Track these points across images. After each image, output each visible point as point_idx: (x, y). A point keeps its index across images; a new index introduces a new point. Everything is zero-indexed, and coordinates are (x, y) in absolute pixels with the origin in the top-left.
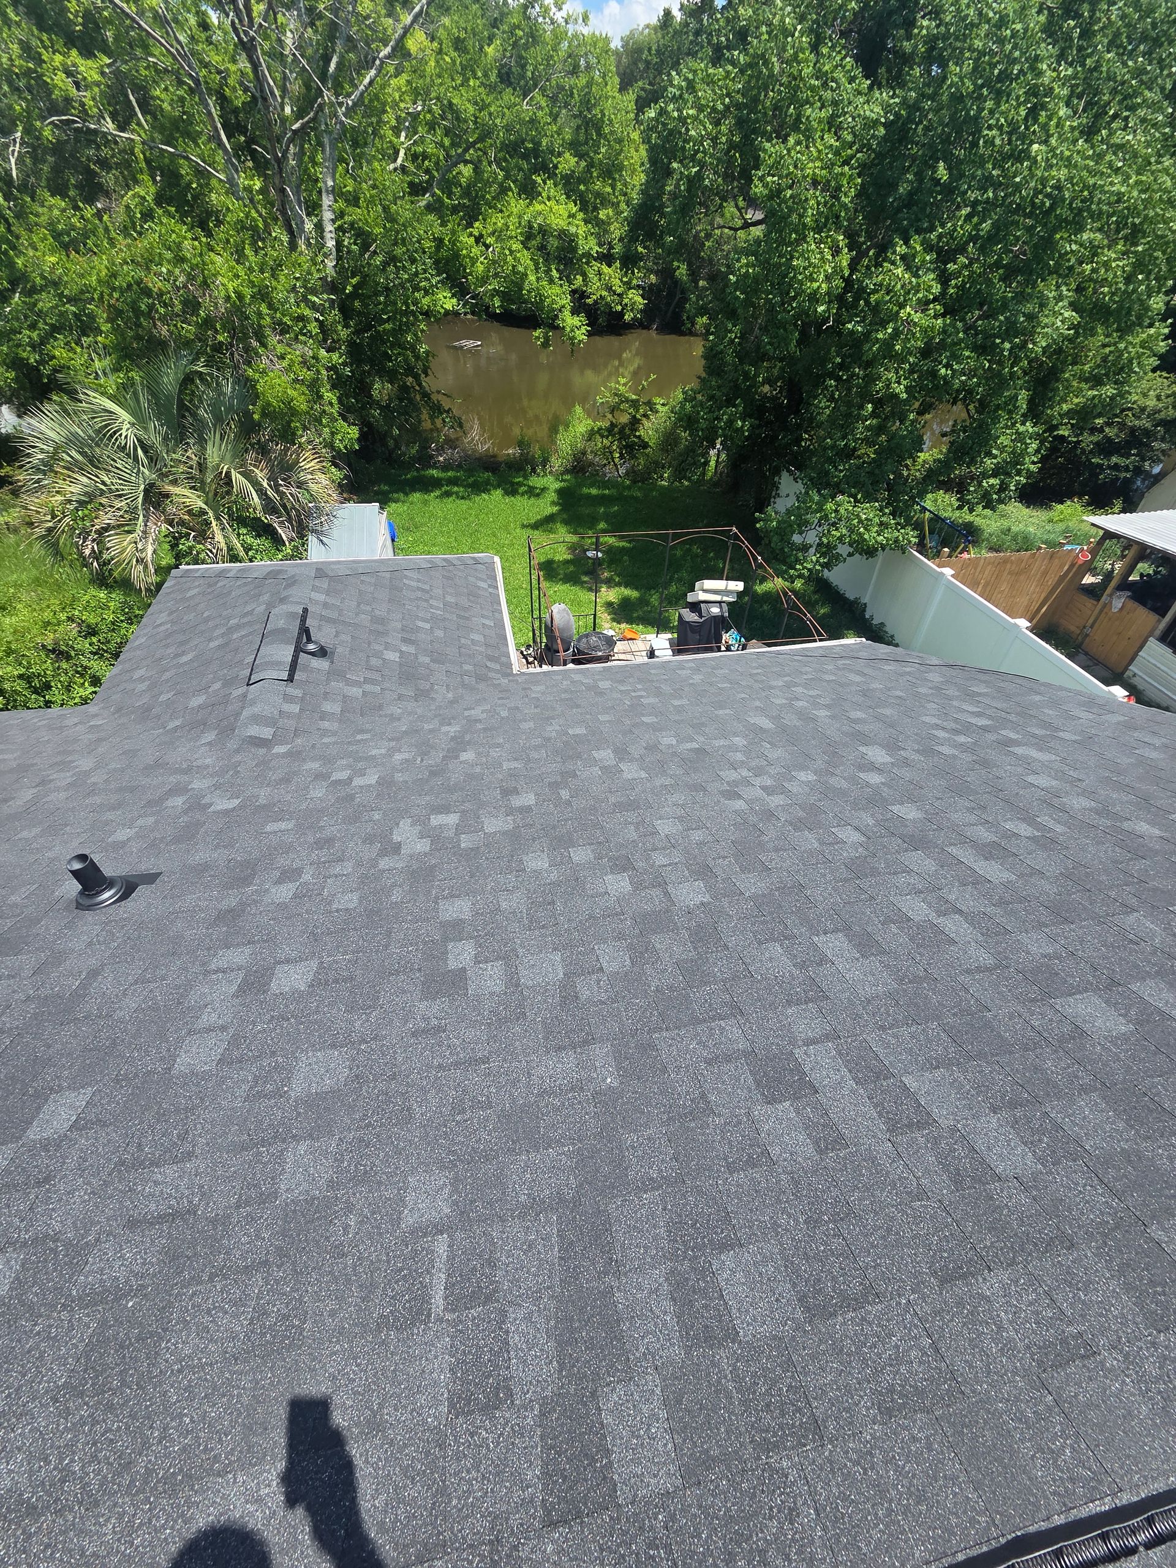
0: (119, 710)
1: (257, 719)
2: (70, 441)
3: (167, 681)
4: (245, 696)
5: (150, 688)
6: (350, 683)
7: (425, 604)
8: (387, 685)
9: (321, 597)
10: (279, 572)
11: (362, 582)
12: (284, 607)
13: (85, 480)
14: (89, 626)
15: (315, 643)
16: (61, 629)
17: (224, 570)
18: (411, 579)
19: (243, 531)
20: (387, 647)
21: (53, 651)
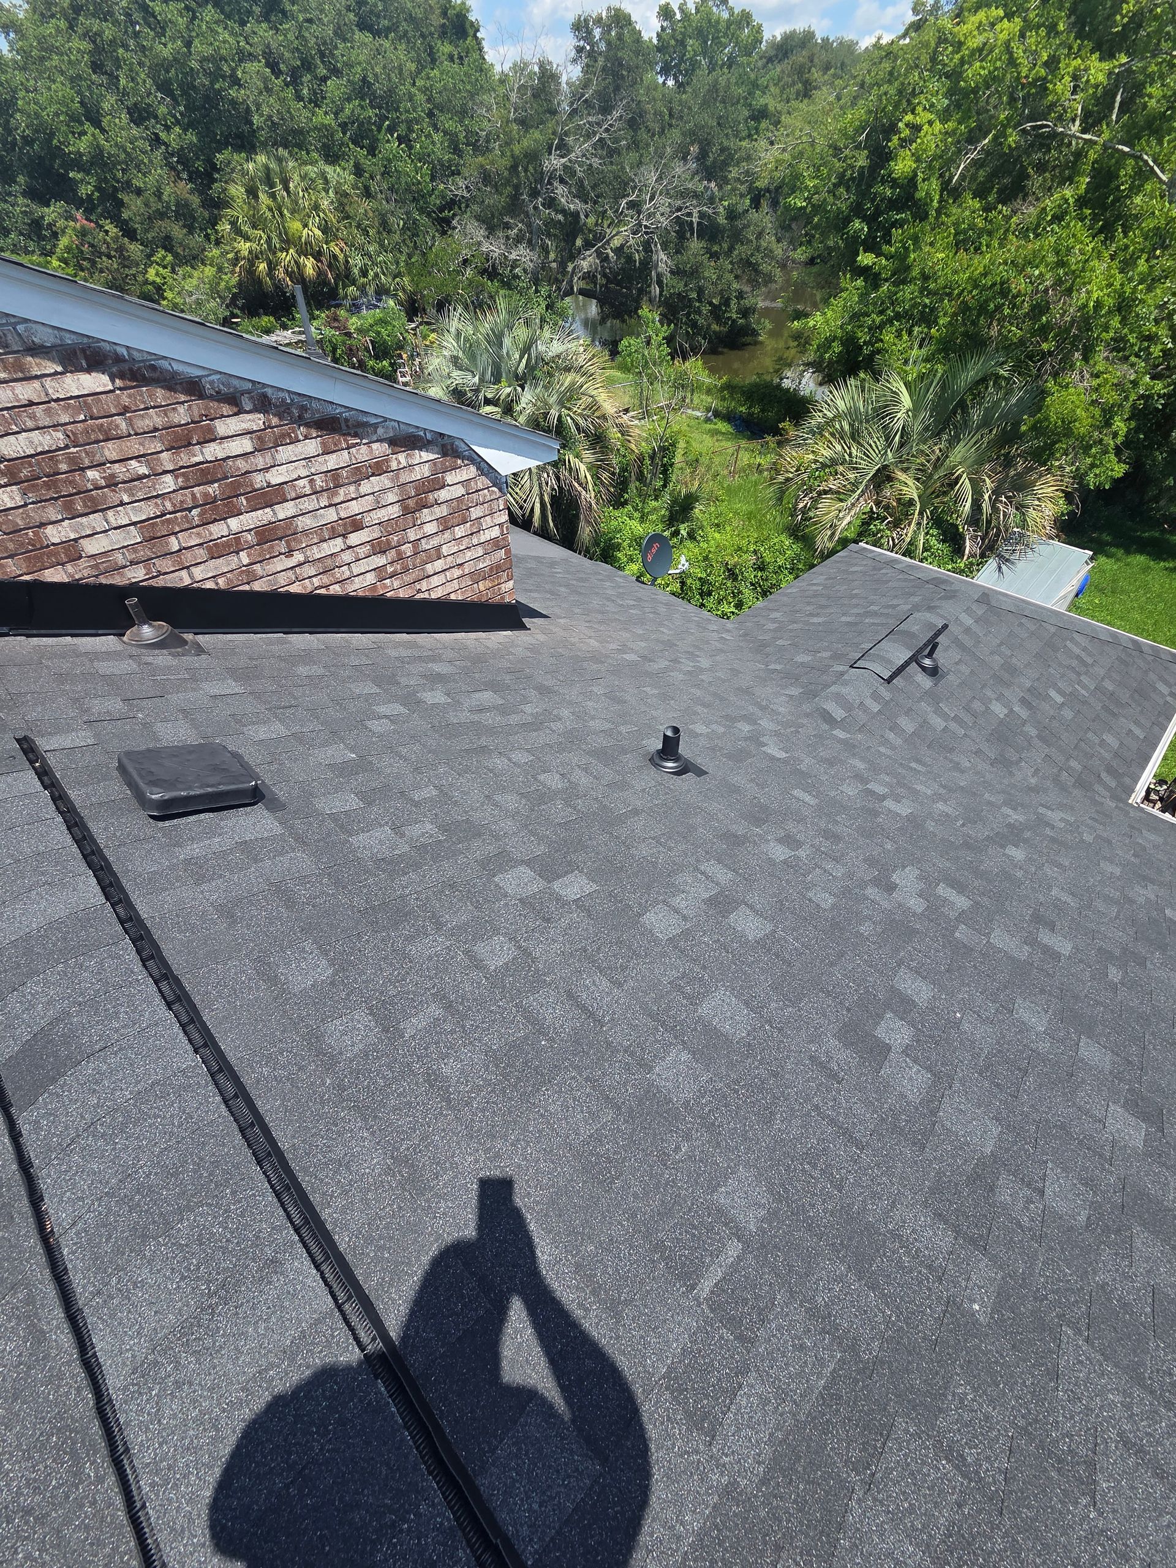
0: (746, 635)
1: (839, 699)
2: (850, 413)
3: (791, 631)
4: (842, 674)
5: (775, 630)
6: (938, 711)
7: (1073, 676)
8: (973, 734)
9: (969, 621)
10: (944, 582)
11: (1021, 624)
12: (928, 615)
13: (839, 448)
14: (763, 562)
15: (934, 660)
16: (745, 556)
17: (896, 561)
18: (1077, 644)
19: (934, 532)
20: (1000, 698)
21: (729, 570)
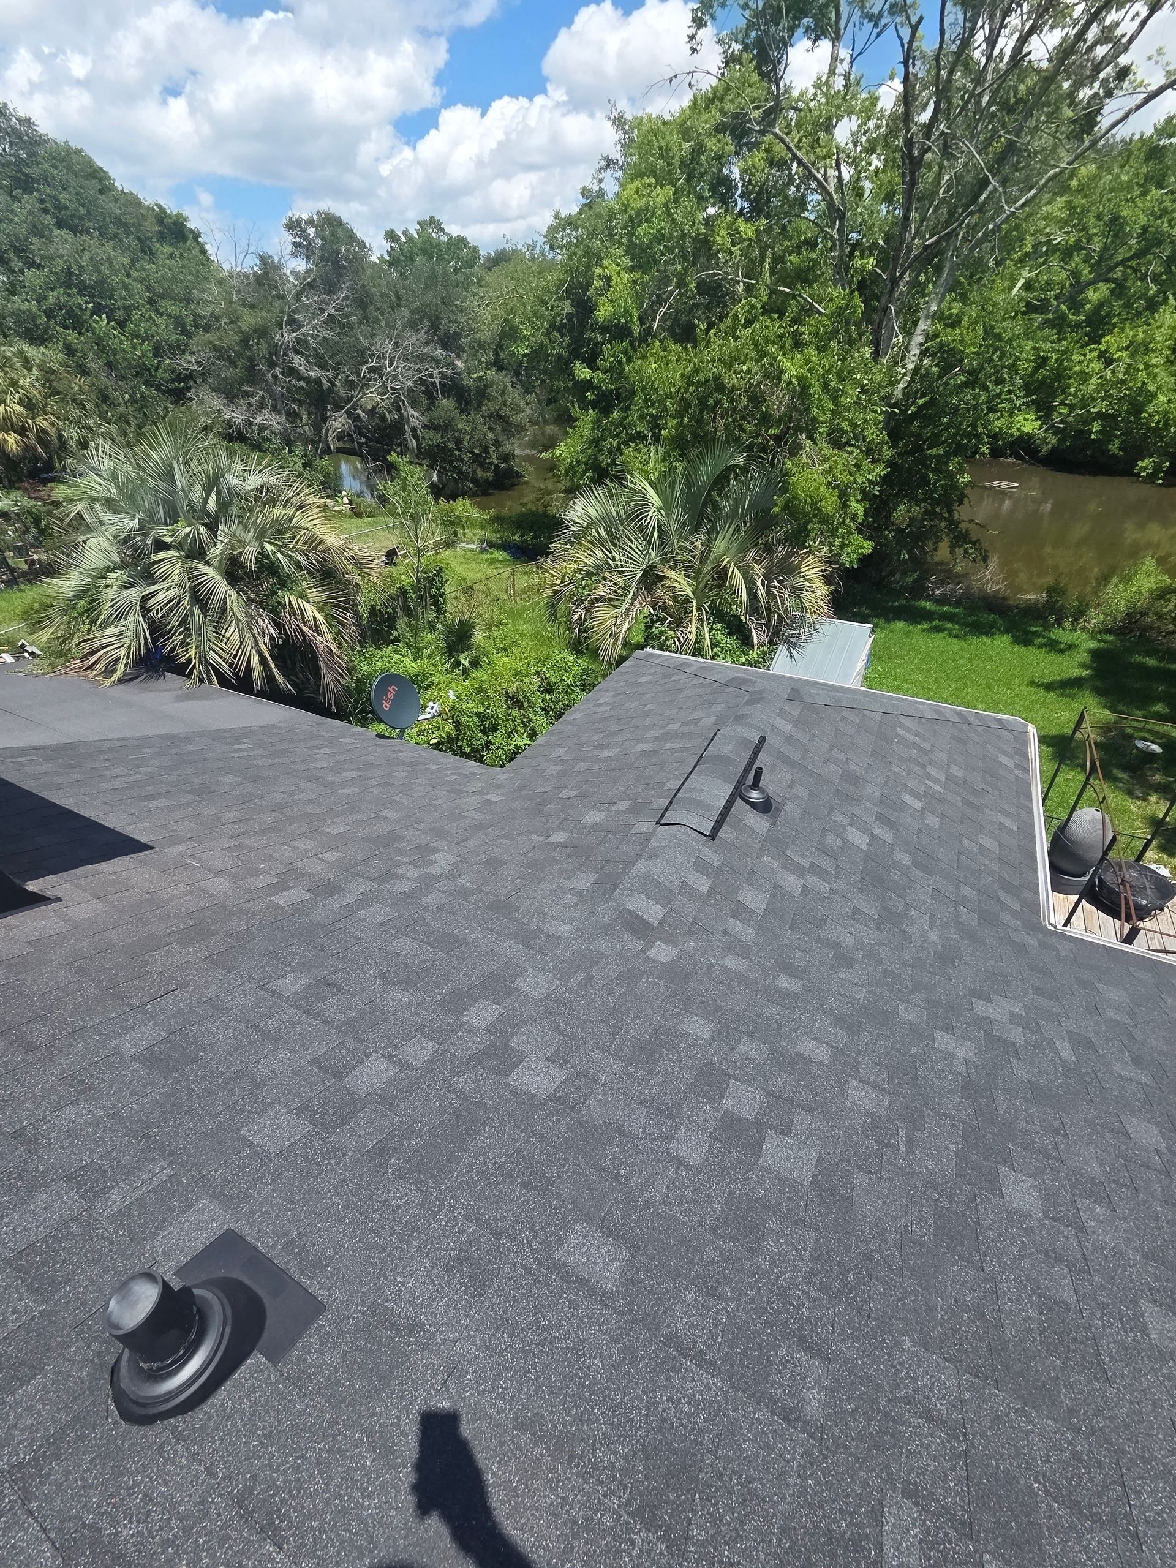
4: (649, 838)
7: (918, 770)
9: (788, 727)
10: (745, 681)
11: (843, 718)
12: (739, 729)
15: (763, 791)
18: (908, 729)
19: (718, 626)
20: (854, 821)
